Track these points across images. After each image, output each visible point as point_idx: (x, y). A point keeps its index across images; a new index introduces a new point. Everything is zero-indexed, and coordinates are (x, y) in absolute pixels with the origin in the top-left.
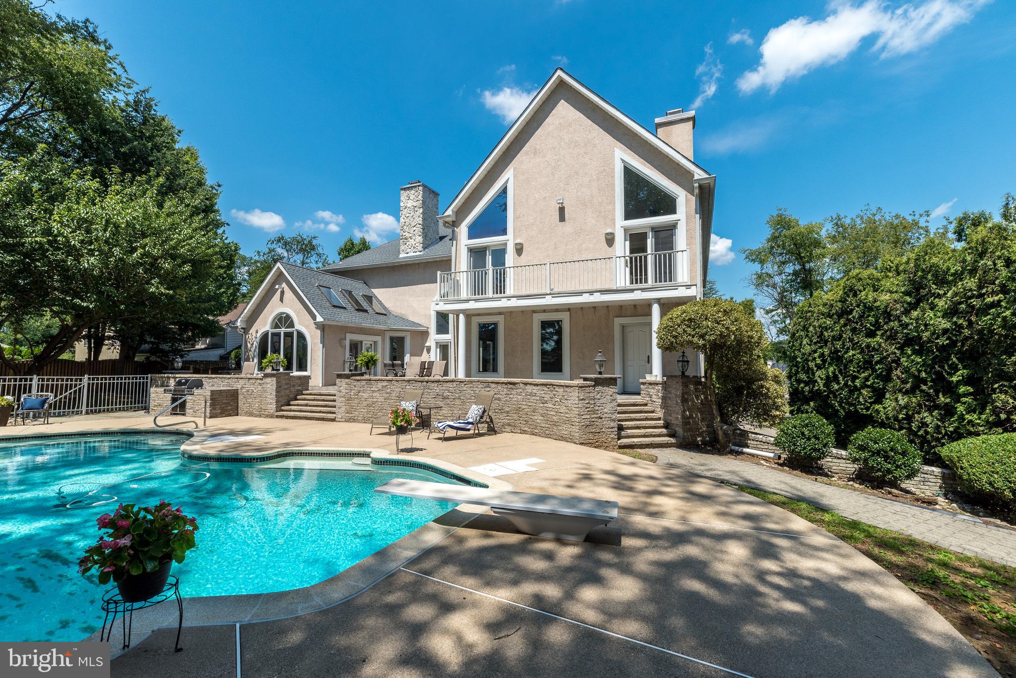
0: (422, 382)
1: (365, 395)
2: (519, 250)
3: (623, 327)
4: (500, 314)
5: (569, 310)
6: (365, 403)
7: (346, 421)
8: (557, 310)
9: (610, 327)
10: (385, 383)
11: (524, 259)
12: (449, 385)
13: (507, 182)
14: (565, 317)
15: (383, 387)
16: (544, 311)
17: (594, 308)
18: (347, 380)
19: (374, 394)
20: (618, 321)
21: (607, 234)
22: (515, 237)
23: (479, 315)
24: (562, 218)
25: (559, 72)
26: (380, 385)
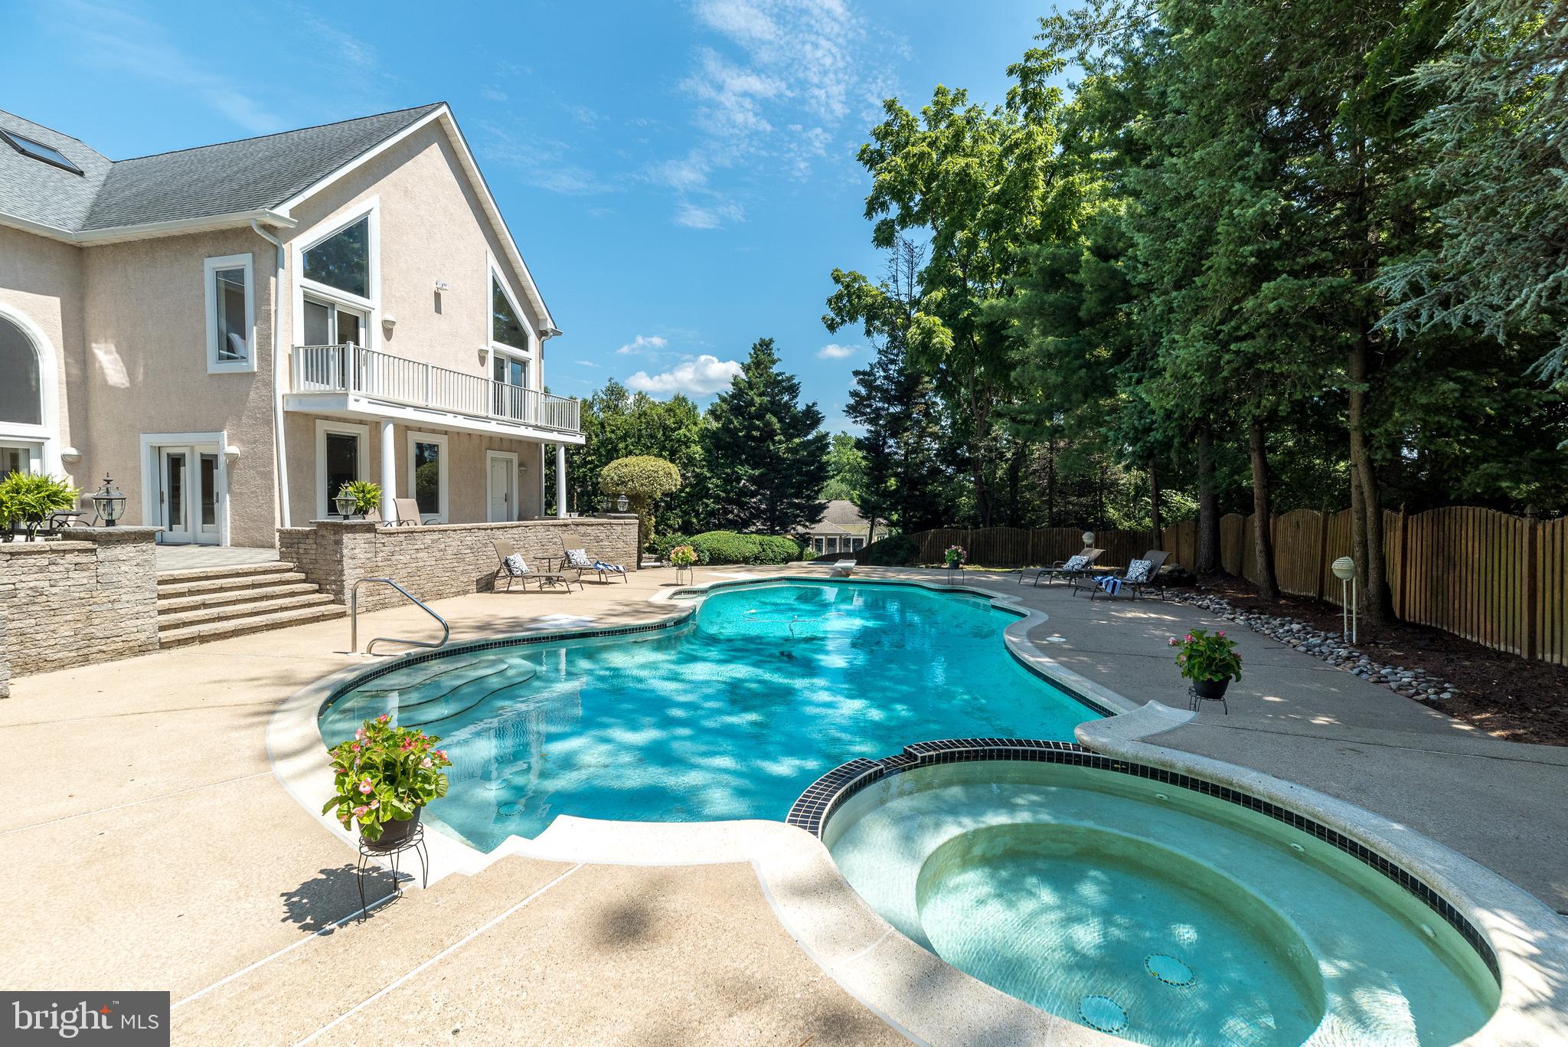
0: (486, 529)
1: (404, 559)
2: (388, 331)
3: (493, 459)
4: (361, 422)
5: (446, 433)
6: (403, 572)
7: (368, 611)
8: (434, 431)
9: (483, 459)
10: (436, 536)
11: (394, 347)
12: (515, 531)
13: (369, 212)
14: (442, 442)
15: (433, 541)
16: (420, 430)
17: (470, 435)
18: (368, 535)
19: (419, 555)
20: (490, 454)
21: (481, 350)
22: (384, 309)
23: (326, 418)
24: (438, 310)
25: (444, 109)
26: (428, 539)
